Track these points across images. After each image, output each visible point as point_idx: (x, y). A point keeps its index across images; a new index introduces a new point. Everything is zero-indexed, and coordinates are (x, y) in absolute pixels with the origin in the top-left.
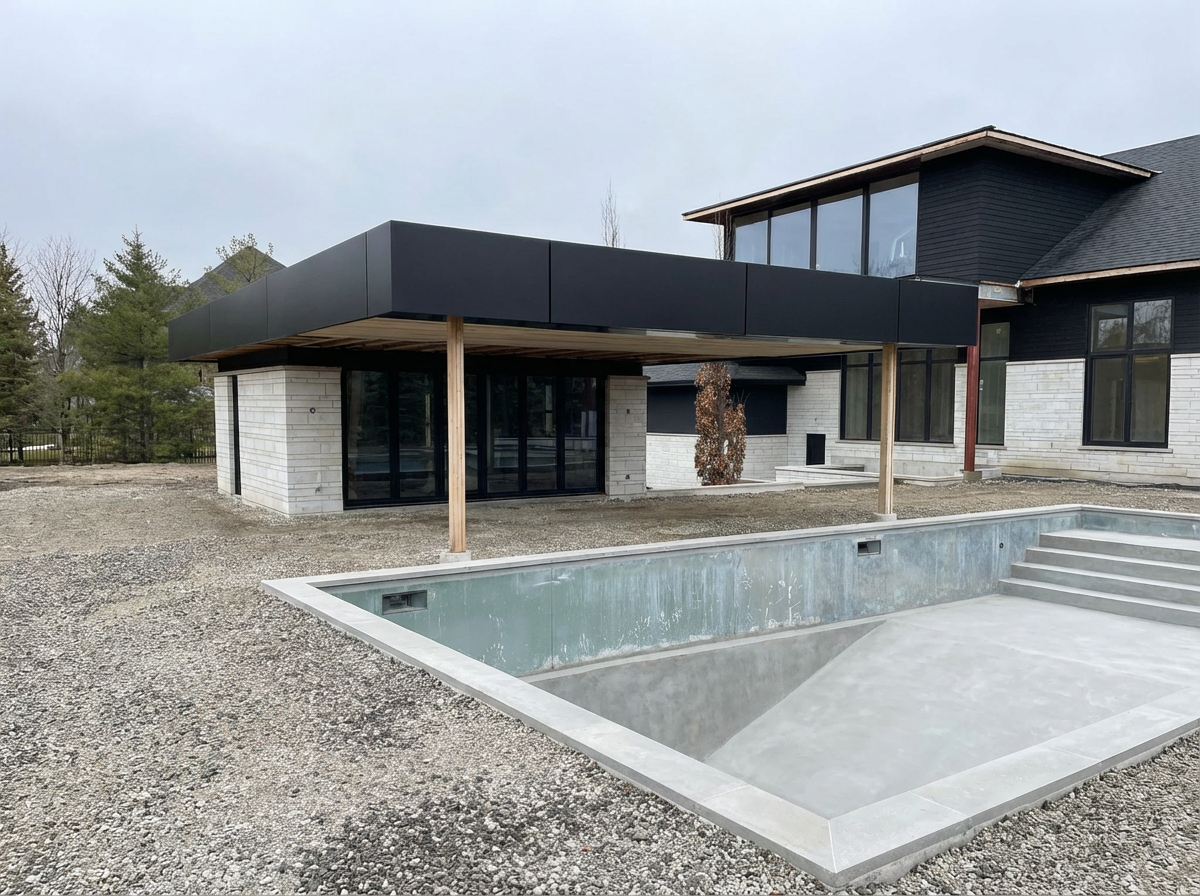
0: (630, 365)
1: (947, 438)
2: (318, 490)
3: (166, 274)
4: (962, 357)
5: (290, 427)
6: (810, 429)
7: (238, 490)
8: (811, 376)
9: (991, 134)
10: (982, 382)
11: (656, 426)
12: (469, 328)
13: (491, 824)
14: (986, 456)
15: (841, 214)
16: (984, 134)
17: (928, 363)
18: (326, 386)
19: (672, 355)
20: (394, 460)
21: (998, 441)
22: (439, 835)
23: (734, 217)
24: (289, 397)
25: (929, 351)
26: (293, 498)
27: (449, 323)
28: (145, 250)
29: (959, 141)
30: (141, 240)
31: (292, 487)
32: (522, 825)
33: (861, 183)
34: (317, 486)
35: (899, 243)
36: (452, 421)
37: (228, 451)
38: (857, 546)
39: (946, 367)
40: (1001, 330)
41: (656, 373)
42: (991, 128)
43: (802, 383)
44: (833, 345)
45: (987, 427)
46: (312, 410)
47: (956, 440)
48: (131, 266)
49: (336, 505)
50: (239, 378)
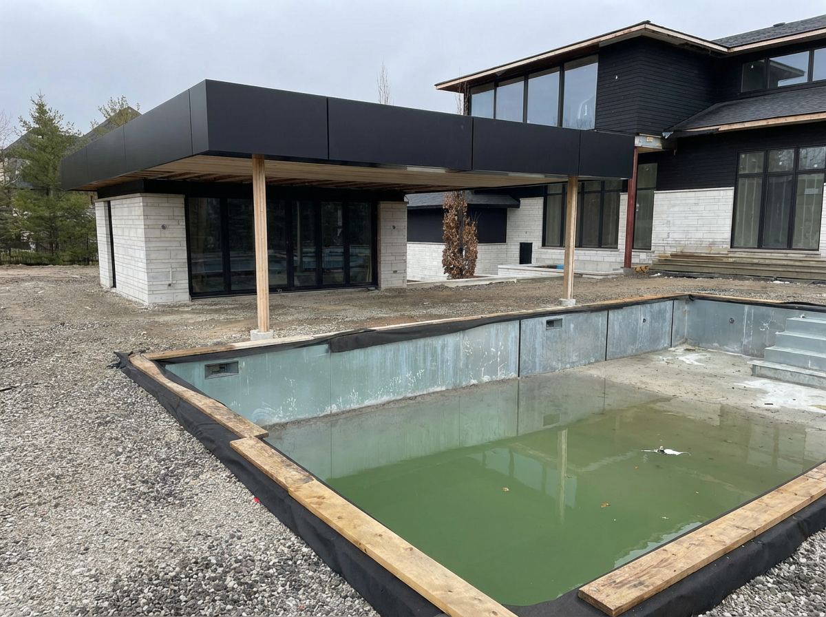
0: (396, 194)
1: (613, 245)
2: (170, 285)
3: (63, 126)
4: (625, 188)
5: (148, 240)
6: (521, 239)
7: (114, 286)
8: (524, 201)
9: (648, 26)
10: (638, 205)
11: (414, 237)
12: (269, 164)
13: (230, 582)
14: (640, 258)
15: (545, 84)
16: (643, 26)
17: (602, 192)
18: (173, 208)
19: (426, 186)
20: (227, 263)
21: (647, 247)
22: (186, 594)
23: (471, 87)
24: (146, 216)
25: (603, 183)
26: (152, 292)
27: (254, 160)
28: (46, 108)
29: (626, 31)
30: (45, 101)
31: (151, 283)
32: (256, 582)
33: (559, 62)
34: (168, 283)
35: (583, 107)
36: (258, 234)
37: (106, 256)
38: (545, 323)
39: (614, 195)
40: (651, 168)
41: (414, 200)
42: (648, 22)
43: (518, 206)
44: (537, 178)
45: (640, 237)
46: (164, 227)
47: (619, 247)
48: (38, 120)
49: (185, 297)
50: (112, 203)
